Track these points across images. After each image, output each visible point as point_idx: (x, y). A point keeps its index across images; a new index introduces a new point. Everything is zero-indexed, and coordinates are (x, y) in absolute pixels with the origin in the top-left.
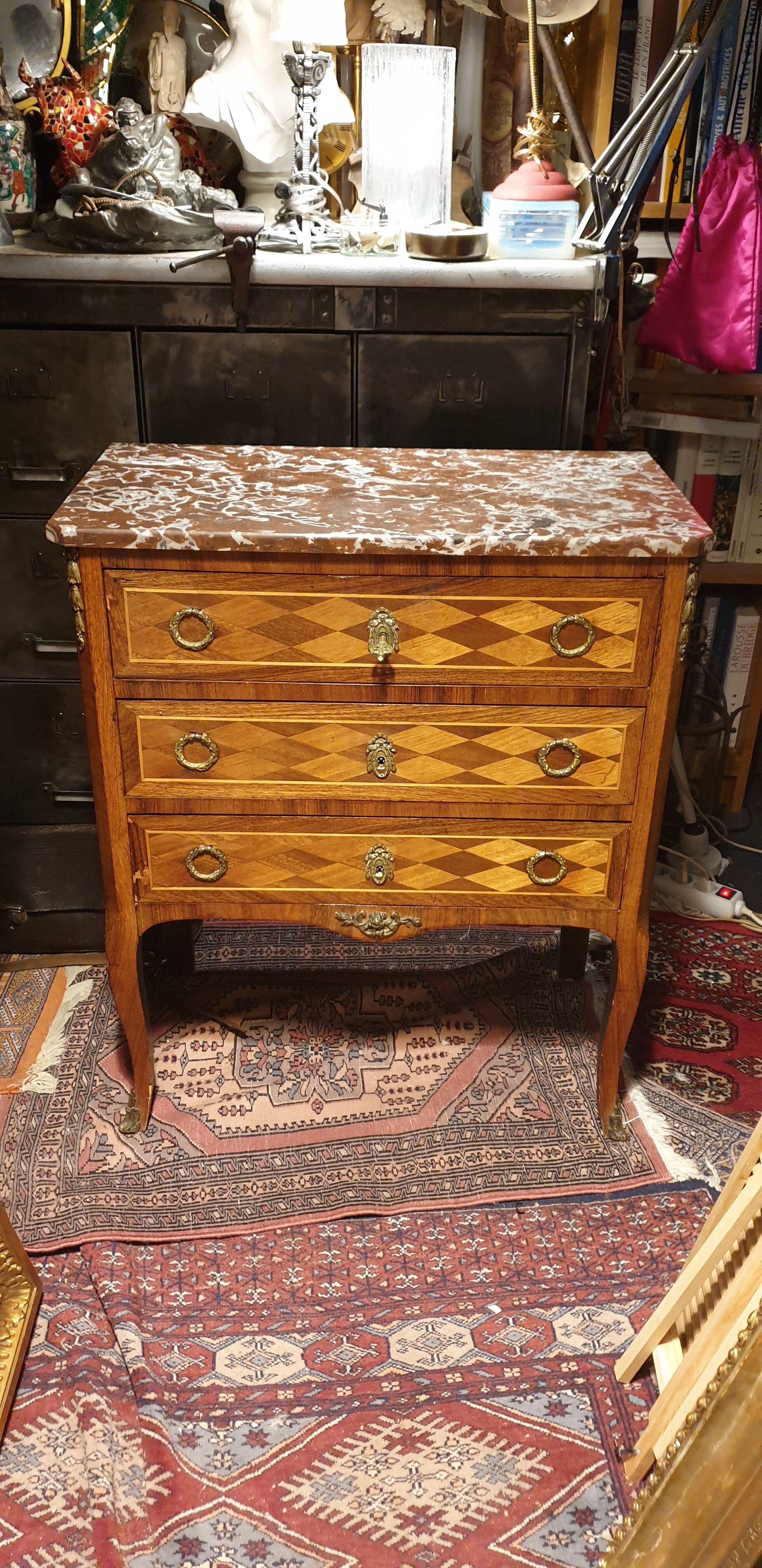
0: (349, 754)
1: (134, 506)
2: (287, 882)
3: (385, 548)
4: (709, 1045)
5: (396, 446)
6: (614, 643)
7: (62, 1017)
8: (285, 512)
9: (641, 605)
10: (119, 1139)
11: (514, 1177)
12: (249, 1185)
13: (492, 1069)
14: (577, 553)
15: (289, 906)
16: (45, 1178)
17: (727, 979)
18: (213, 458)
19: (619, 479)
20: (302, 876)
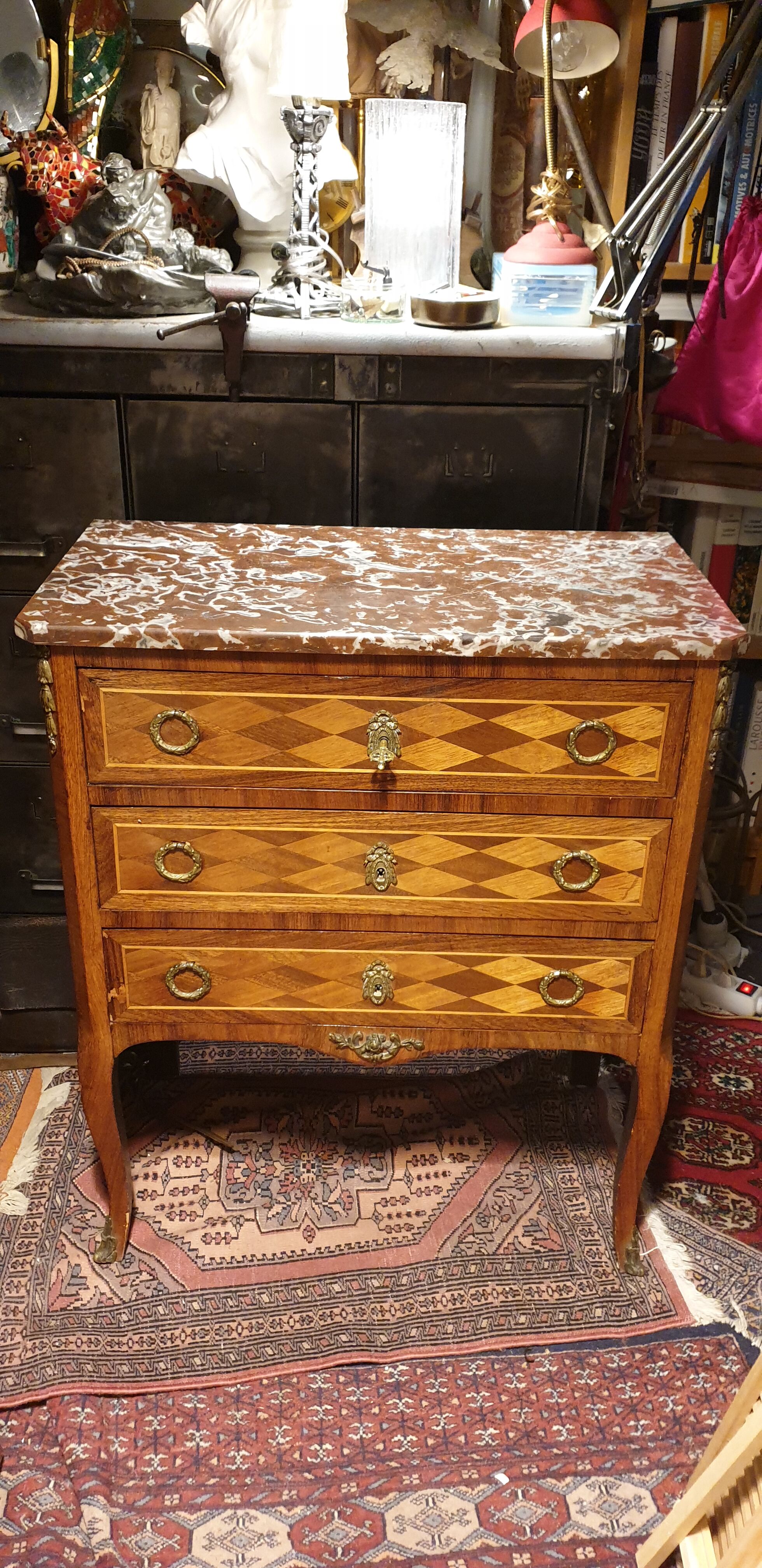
0: (347, 866)
1: (113, 597)
2: (277, 1001)
3: (387, 649)
4: (732, 1162)
5: (399, 526)
6: (636, 750)
7: (37, 1126)
8: (278, 605)
9: (667, 710)
10: (94, 1269)
11: (522, 1319)
12: (234, 1325)
13: (498, 1190)
14: (598, 655)
15: (278, 1027)
16: (11, 1316)
17: (750, 1085)
18: (202, 539)
19: (641, 566)
20: (293, 994)
